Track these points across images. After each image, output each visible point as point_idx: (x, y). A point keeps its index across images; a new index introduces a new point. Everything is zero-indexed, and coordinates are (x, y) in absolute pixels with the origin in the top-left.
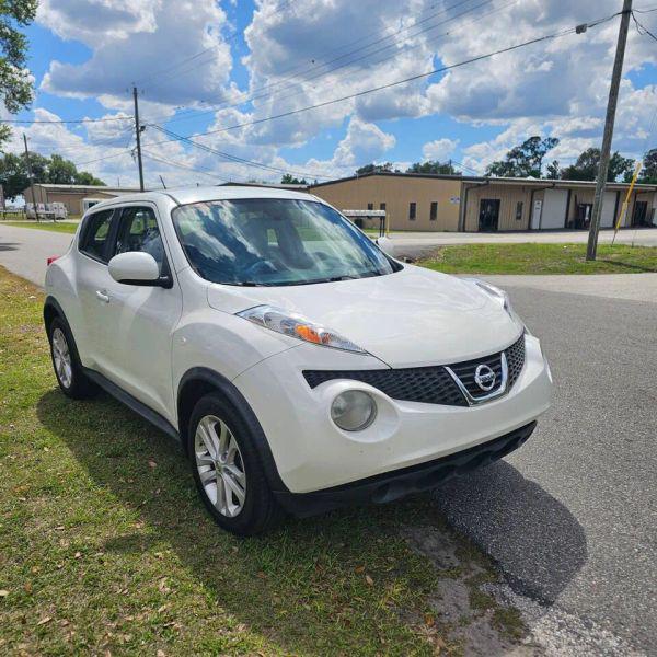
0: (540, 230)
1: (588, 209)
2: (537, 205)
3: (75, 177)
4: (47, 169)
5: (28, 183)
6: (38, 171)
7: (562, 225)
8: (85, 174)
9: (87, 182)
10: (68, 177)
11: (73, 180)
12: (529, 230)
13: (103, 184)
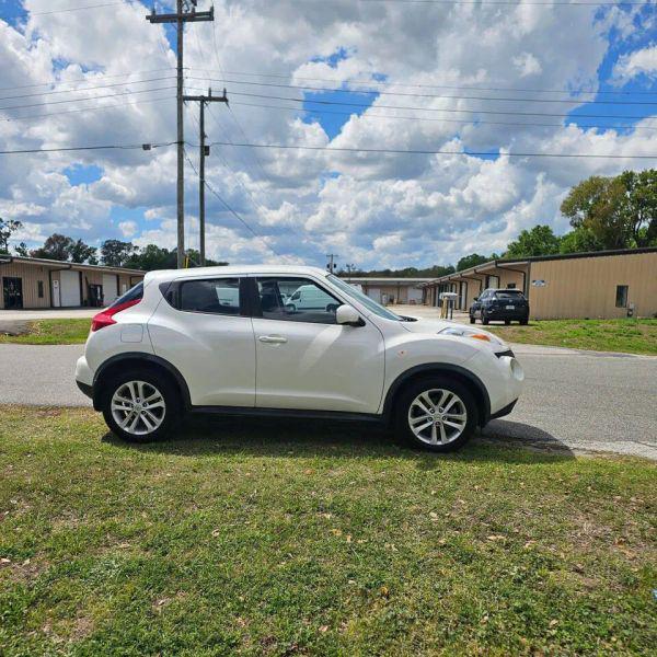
0: (61, 308)
1: (99, 289)
2: (55, 285)
7: (78, 303)
12: (52, 307)
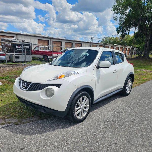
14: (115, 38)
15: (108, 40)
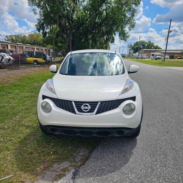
3: (153, 47)
4: (146, 45)
5: (140, 49)
6: (144, 46)
8: (157, 46)
9: (156, 48)
10: (151, 47)
11: (153, 48)
13: (161, 49)
14: (22, 36)
15: (14, 39)
